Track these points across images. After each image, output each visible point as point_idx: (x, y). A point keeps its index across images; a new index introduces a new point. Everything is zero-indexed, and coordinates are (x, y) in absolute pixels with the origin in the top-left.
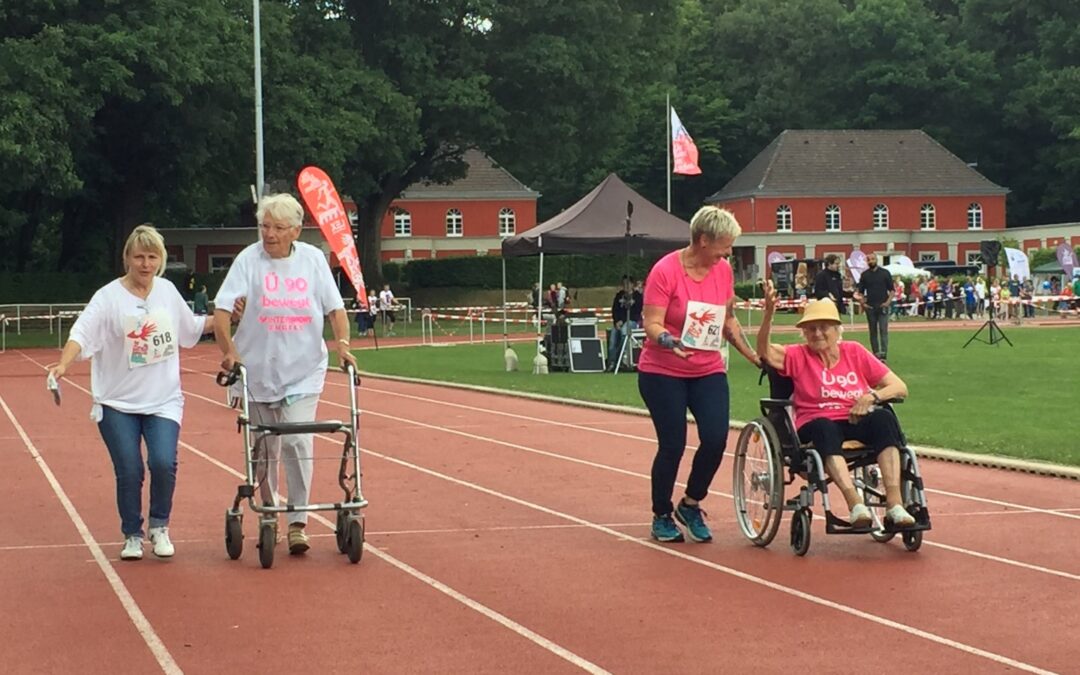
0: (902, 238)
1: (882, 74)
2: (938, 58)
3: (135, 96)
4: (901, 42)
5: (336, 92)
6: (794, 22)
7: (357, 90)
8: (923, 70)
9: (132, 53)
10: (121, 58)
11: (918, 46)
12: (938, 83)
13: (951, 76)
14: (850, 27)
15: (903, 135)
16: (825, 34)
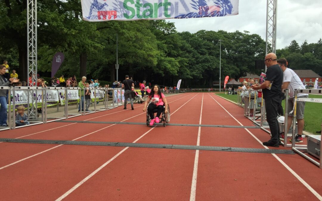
0: (307, 83)
1: (307, 63)
2: (315, 61)
3: (208, 69)
4: (310, 59)
5: (231, 68)
6: (296, 57)
7: (233, 68)
8: (312, 62)
9: (208, 66)
10: (207, 66)
11: (312, 60)
12: (314, 64)
13: (316, 63)
14: (303, 58)
15: (309, 70)
16: (299, 59)
